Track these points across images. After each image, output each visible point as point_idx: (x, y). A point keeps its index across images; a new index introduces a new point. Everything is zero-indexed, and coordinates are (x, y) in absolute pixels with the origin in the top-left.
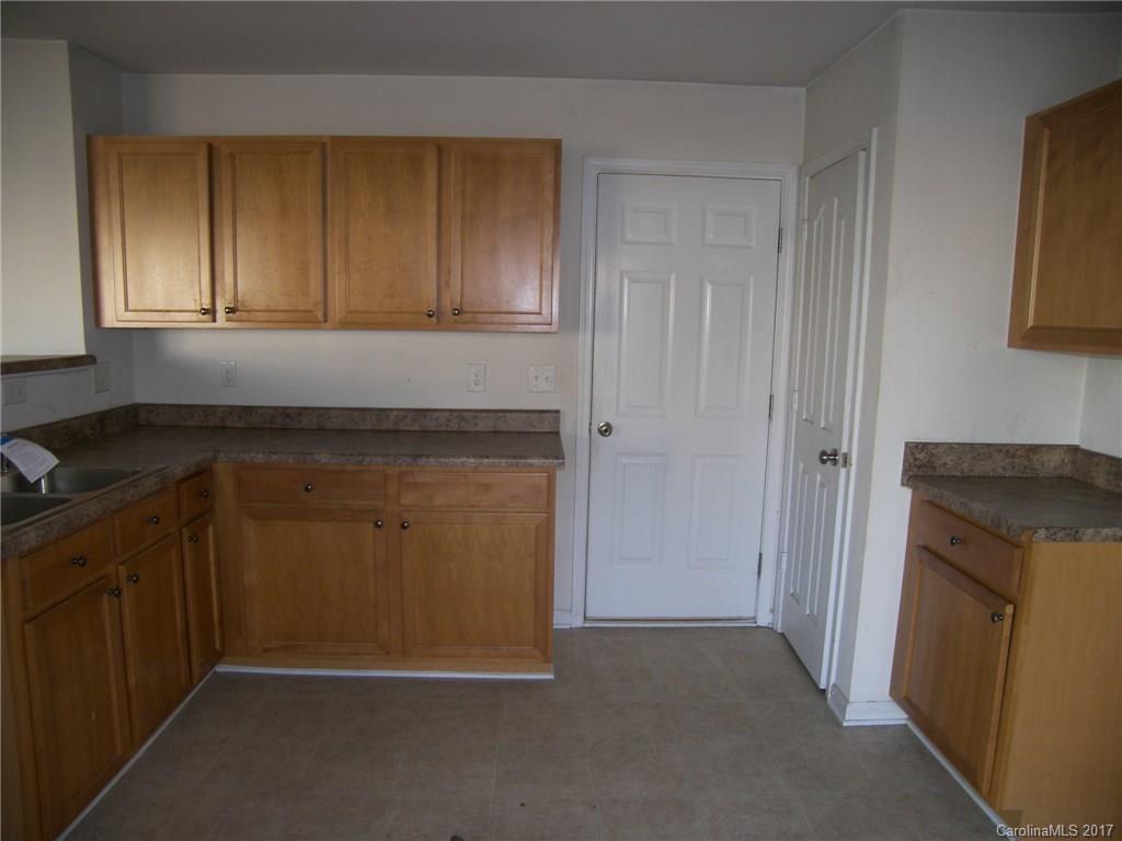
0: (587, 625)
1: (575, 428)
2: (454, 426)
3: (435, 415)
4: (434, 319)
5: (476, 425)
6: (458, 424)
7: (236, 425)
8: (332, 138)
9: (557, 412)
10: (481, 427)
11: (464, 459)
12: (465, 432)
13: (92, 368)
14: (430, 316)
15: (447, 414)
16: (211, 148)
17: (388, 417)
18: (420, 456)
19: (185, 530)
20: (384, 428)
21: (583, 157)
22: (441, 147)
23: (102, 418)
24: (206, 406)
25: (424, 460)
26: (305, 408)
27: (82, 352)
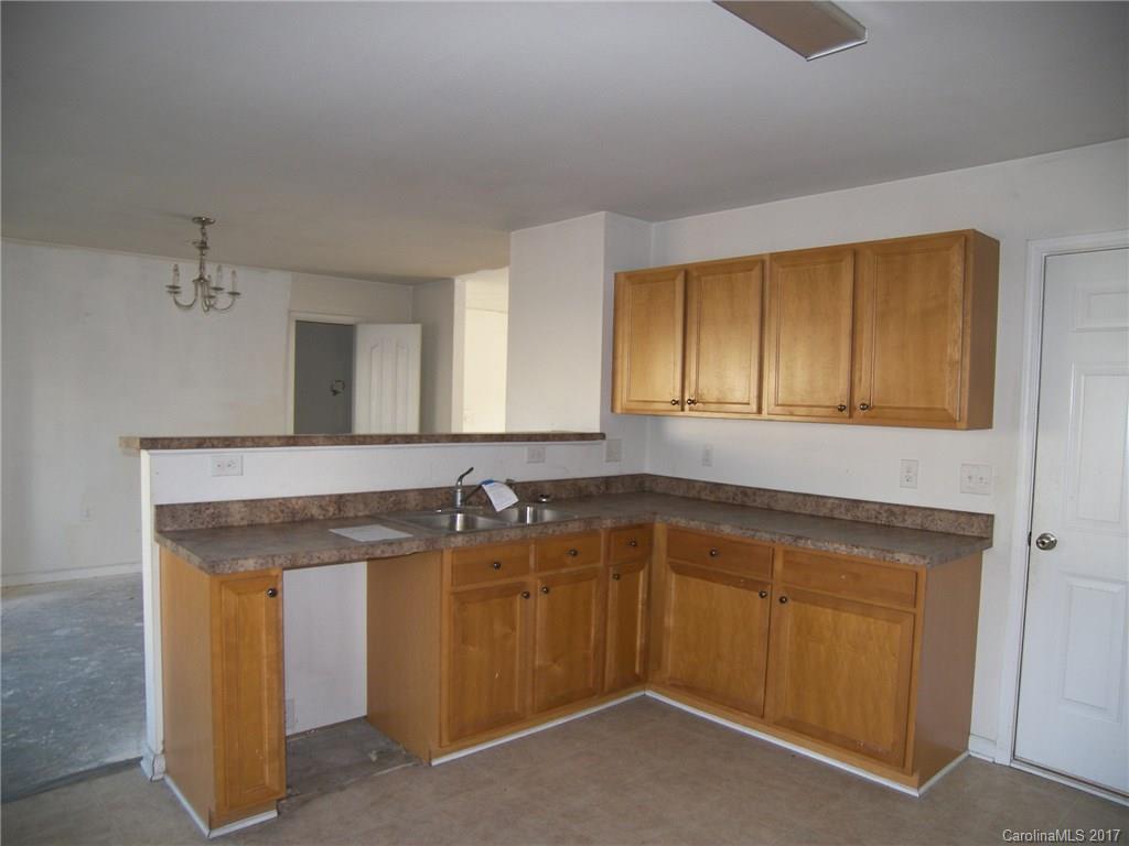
0: (1012, 765)
1: (1010, 536)
2: (883, 520)
3: (867, 506)
4: (846, 413)
5: (904, 520)
6: (887, 517)
7: (708, 498)
8: (772, 254)
9: (992, 516)
10: (908, 523)
11: (836, 546)
12: (893, 527)
13: (604, 443)
14: (841, 410)
15: (877, 507)
16: (687, 273)
17: (825, 504)
18: (800, 538)
19: (611, 569)
20: (821, 514)
21: (1028, 240)
22: (855, 251)
23: (608, 481)
24: (689, 480)
25: (803, 541)
26: (759, 489)
27: (598, 431)
